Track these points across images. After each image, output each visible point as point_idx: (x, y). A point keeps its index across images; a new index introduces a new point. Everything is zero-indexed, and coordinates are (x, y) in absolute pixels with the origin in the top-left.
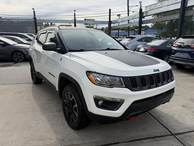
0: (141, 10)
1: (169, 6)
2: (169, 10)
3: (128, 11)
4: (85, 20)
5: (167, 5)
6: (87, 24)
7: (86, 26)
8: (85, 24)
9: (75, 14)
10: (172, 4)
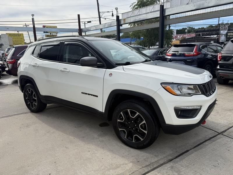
0: (118, 17)
1: (148, 14)
2: (148, 18)
3: (100, 17)
4: (44, 27)
5: (145, 13)
6: (47, 32)
7: (46, 35)
8: (44, 32)
9: (33, 19)
10: (151, 12)
